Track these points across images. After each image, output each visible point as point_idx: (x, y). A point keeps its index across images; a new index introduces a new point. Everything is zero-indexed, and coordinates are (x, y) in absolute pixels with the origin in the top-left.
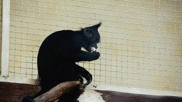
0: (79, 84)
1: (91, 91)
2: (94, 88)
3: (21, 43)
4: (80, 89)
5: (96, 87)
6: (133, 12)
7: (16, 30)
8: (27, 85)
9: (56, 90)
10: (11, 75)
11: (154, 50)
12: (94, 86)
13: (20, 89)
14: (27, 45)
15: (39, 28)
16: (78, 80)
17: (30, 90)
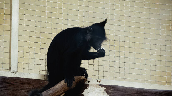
0: (84, 79)
1: (95, 86)
2: (98, 83)
3: (30, 41)
4: (85, 83)
5: (100, 82)
6: (135, 10)
7: (24, 28)
8: (35, 80)
9: (63, 84)
10: (20, 70)
11: (155, 47)
12: (98, 81)
13: (28, 84)
14: (35, 43)
15: (46, 26)
16: (83, 75)
17: (37, 85)
